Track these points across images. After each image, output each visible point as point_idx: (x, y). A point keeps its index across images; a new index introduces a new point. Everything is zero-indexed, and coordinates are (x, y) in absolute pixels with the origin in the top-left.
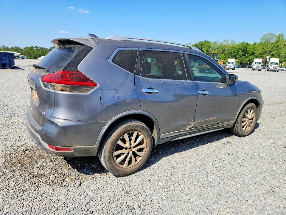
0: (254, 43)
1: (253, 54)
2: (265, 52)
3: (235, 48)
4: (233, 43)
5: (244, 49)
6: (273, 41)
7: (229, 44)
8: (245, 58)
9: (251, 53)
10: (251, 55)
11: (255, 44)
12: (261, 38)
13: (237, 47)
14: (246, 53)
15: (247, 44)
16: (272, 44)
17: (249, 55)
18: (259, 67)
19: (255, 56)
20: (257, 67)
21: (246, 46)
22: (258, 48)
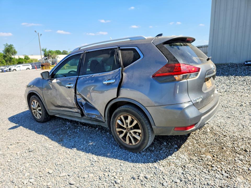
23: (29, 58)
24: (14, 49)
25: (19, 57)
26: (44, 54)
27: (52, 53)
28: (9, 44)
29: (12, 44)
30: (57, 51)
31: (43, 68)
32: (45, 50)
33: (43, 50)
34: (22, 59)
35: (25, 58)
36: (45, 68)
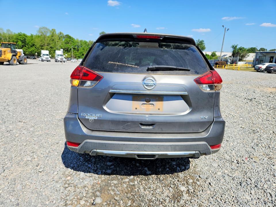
0: (31, 34)
1: (34, 45)
2: (44, 45)
3: (12, 37)
4: (10, 33)
5: (23, 40)
6: (49, 34)
7: (4, 33)
8: (27, 49)
9: (30, 44)
10: (32, 47)
11: (32, 36)
12: (38, 30)
13: (15, 37)
14: (26, 44)
15: (24, 35)
16: (48, 37)
17: (29, 46)
18: (48, 58)
19: (35, 47)
20: (46, 58)
21: (24, 37)
22: (36, 40)
23: (216, 55)
24: (204, 45)
25: (206, 53)
26: (233, 51)
27: (243, 51)
28: (201, 40)
29: (203, 40)
30: (252, 48)
31: (216, 66)
32: (236, 46)
33: (233, 46)
34: (209, 55)
35: (212, 55)
36: (218, 66)
